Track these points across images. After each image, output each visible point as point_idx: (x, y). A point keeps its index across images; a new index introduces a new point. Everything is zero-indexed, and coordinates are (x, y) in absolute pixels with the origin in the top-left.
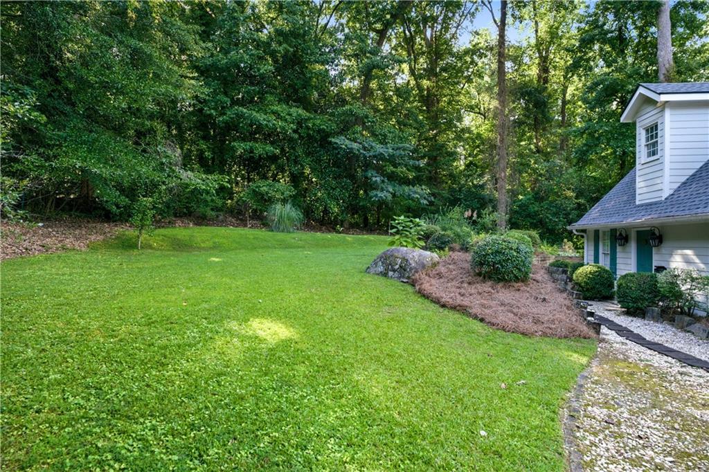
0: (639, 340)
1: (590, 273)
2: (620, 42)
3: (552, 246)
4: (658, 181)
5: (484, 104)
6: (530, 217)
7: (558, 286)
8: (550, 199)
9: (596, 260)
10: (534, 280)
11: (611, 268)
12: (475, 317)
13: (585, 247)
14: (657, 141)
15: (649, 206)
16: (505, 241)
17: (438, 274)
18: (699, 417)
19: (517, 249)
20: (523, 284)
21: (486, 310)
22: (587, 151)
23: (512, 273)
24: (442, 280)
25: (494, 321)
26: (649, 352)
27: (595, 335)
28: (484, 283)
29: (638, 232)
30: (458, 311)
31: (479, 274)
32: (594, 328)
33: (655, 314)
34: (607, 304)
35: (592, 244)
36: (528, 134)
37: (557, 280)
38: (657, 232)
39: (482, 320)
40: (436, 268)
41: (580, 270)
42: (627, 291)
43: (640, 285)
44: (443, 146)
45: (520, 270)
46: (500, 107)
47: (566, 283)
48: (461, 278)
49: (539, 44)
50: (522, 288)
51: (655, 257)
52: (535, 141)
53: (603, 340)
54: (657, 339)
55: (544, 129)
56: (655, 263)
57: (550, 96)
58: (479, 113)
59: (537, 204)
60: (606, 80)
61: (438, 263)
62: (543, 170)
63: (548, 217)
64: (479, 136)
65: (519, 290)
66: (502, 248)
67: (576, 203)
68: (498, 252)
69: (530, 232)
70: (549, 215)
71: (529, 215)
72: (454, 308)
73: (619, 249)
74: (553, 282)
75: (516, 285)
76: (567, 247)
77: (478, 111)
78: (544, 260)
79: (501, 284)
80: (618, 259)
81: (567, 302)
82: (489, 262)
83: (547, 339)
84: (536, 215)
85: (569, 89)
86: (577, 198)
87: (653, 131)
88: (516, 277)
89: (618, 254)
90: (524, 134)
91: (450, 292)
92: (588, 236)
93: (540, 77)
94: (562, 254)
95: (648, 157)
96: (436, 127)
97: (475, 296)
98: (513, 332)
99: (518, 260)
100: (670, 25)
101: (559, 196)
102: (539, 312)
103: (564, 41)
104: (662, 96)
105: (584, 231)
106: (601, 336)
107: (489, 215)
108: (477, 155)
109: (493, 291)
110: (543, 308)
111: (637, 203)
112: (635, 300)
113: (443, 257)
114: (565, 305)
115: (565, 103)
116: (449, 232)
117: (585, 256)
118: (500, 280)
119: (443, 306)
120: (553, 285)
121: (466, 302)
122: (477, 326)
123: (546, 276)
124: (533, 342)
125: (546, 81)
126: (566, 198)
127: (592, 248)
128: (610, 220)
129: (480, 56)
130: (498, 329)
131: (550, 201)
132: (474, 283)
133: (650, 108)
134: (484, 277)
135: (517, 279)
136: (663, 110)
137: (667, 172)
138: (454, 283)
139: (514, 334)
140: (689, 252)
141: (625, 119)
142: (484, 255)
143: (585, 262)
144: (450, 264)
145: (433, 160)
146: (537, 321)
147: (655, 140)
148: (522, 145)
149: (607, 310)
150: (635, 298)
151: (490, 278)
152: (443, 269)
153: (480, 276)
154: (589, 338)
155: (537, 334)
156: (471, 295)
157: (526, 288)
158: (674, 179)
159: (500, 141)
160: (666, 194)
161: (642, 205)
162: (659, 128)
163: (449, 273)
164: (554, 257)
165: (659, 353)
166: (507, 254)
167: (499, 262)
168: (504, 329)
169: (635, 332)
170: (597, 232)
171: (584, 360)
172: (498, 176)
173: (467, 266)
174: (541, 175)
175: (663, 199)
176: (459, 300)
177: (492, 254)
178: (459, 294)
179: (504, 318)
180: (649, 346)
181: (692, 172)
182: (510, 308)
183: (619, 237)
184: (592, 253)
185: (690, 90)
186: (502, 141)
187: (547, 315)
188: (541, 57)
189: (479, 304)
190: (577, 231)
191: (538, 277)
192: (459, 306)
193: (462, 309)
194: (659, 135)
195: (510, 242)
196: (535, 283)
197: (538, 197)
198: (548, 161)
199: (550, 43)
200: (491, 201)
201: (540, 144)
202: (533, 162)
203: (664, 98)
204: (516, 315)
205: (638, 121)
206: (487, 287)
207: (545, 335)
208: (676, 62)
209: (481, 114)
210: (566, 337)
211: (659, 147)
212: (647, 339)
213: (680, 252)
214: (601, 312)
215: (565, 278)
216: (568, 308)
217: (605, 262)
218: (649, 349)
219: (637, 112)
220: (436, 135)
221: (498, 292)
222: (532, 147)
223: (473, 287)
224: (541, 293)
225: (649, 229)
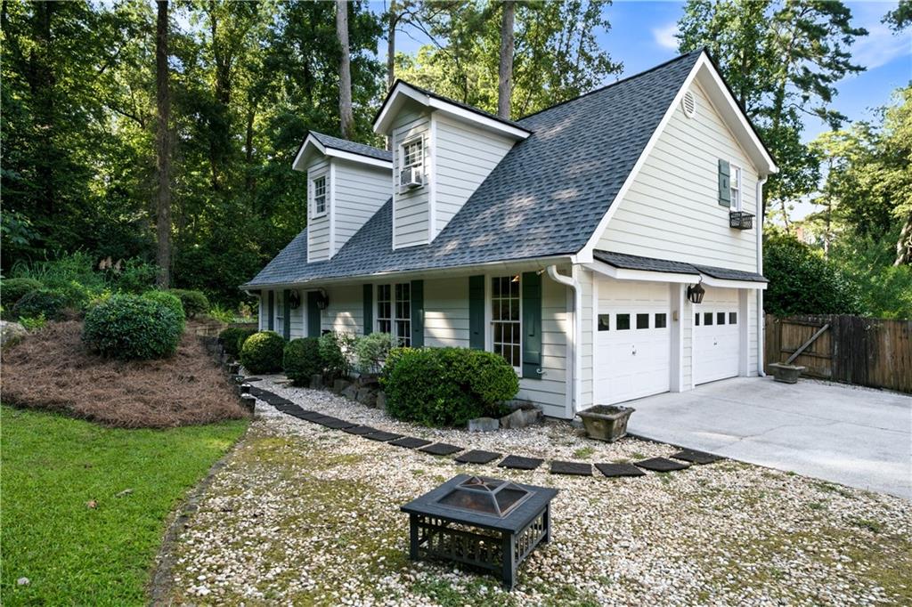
0: (296, 411)
1: (261, 341)
2: (306, 78)
3: (226, 311)
4: (325, 239)
5: (141, 106)
6: (205, 274)
7: (213, 360)
8: (230, 251)
9: (271, 327)
10: (183, 354)
11: (284, 335)
12: (80, 415)
13: (260, 312)
14: (324, 197)
15: (317, 265)
16: (138, 304)
17: (19, 357)
18: (319, 478)
19: (156, 313)
20: (164, 361)
21: (99, 404)
22: (272, 197)
23: (149, 347)
24: (27, 366)
25: (110, 416)
26: (301, 422)
27: (248, 414)
28: (104, 363)
29: (309, 293)
30: (50, 410)
31: (97, 352)
32: (248, 406)
33: (317, 382)
34: (277, 376)
35: (267, 307)
36: (203, 163)
37: (213, 352)
38: (323, 293)
39: (91, 419)
40: (18, 347)
41: (251, 339)
42: (293, 359)
43: (305, 351)
44: (62, 154)
45: (159, 342)
46: (160, 117)
47: (222, 356)
48: (65, 360)
49: (217, 46)
50: (162, 367)
51: (323, 321)
52: (212, 173)
53: (258, 418)
54: (314, 408)
55: (224, 160)
56: (323, 327)
57: (230, 120)
58: (133, 117)
59: (214, 256)
60: (291, 118)
61: (23, 338)
62: (221, 213)
63: (226, 275)
64: (129, 150)
65: (158, 369)
66: (133, 313)
67: (261, 258)
68: (126, 318)
69: (195, 292)
70: (229, 272)
71: (203, 270)
72: (42, 407)
73: (292, 313)
74: (209, 355)
75: (154, 363)
76: (243, 312)
77: (132, 114)
78: (213, 329)
79: (130, 365)
80: (291, 325)
81: (221, 379)
82: (111, 334)
83: (187, 429)
84: (212, 271)
85: (255, 118)
86: (262, 252)
87: (321, 183)
88: (154, 352)
89: (291, 318)
90: (196, 162)
91: (39, 383)
92: (262, 299)
93: (219, 90)
94: (237, 320)
95: (318, 212)
96: (48, 121)
97: (85, 384)
98: (139, 428)
99: (157, 329)
100: (349, 78)
101: (241, 249)
102: (182, 396)
103: (249, 57)
104: (327, 149)
105: (258, 292)
106: (256, 414)
107: (136, 267)
108: (125, 179)
109: (117, 375)
110: (187, 390)
111: (309, 261)
112: (301, 368)
113: (34, 330)
114: (218, 383)
115: (251, 133)
116: (59, 291)
117: (260, 323)
118: (129, 359)
119: (23, 406)
120: (208, 359)
121: (66, 395)
122: (80, 428)
123: (200, 349)
124: (164, 436)
125: (226, 98)
126: (250, 251)
127: (267, 312)
128: (282, 280)
129: (132, 33)
130: (116, 427)
131: (230, 254)
132: (88, 365)
133: (318, 160)
134: (105, 357)
135: (156, 355)
136: (329, 165)
137: (333, 231)
138: (53, 369)
139: (140, 431)
140: (348, 314)
141: (297, 165)
142: (103, 324)
143: (260, 328)
144: (47, 340)
145: (45, 172)
146: (177, 408)
147: (322, 195)
148: (193, 176)
149: (276, 383)
150: (301, 366)
151: (114, 356)
152: (30, 348)
153: (98, 355)
154: (241, 418)
155: (174, 424)
156: (78, 384)
157: (168, 366)
158: (339, 239)
159: (160, 164)
160: (332, 253)
161: (312, 264)
162: (326, 183)
163: (44, 353)
164: (227, 324)
165: (310, 421)
166: (140, 321)
167: (128, 333)
168: (125, 426)
169: (296, 403)
170: (271, 293)
171: (225, 445)
172: (157, 213)
173: (76, 340)
174: (219, 219)
175: (329, 259)
176: (55, 392)
177: (117, 321)
178: (57, 384)
179: (129, 409)
180: (303, 416)
181: (353, 233)
182: (140, 395)
183: (290, 299)
184: (267, 318)
185: (351, 149)
186: (163, 164)
187: (193, 398)
188: (220, 64)
189: (90, 396)
190: (250, 291)
191: (190, 350)
192: (53, 402)
193: (58, 408)
194: (326, 191)
195: (145, 305)
196: (183, 358)
197: (215, 247)
198: (228, 203)
199: (231, 51)
200: (147, 247)
201: (218, 178)
202: (208, 200)
203: (329, 152)
204: (146, 403)
205: (309, 171)
206: (107, 370)
207: (185, 423)
208: (355, 119)
209: (137, 120)
210: (211, 422)
211: (326, 203)
212: (305, 409)
213: (342, 314)
214: (269, 387)
215: (221, 349)
216: (221, 385)
217: (278, 329)
218: (303, 419)
219: (307, 162)
220: (49, 133)
221: (125, 375)
222: (208, 180)
223: (84, 372)
224: (189, 371)
225: (316, 290)
